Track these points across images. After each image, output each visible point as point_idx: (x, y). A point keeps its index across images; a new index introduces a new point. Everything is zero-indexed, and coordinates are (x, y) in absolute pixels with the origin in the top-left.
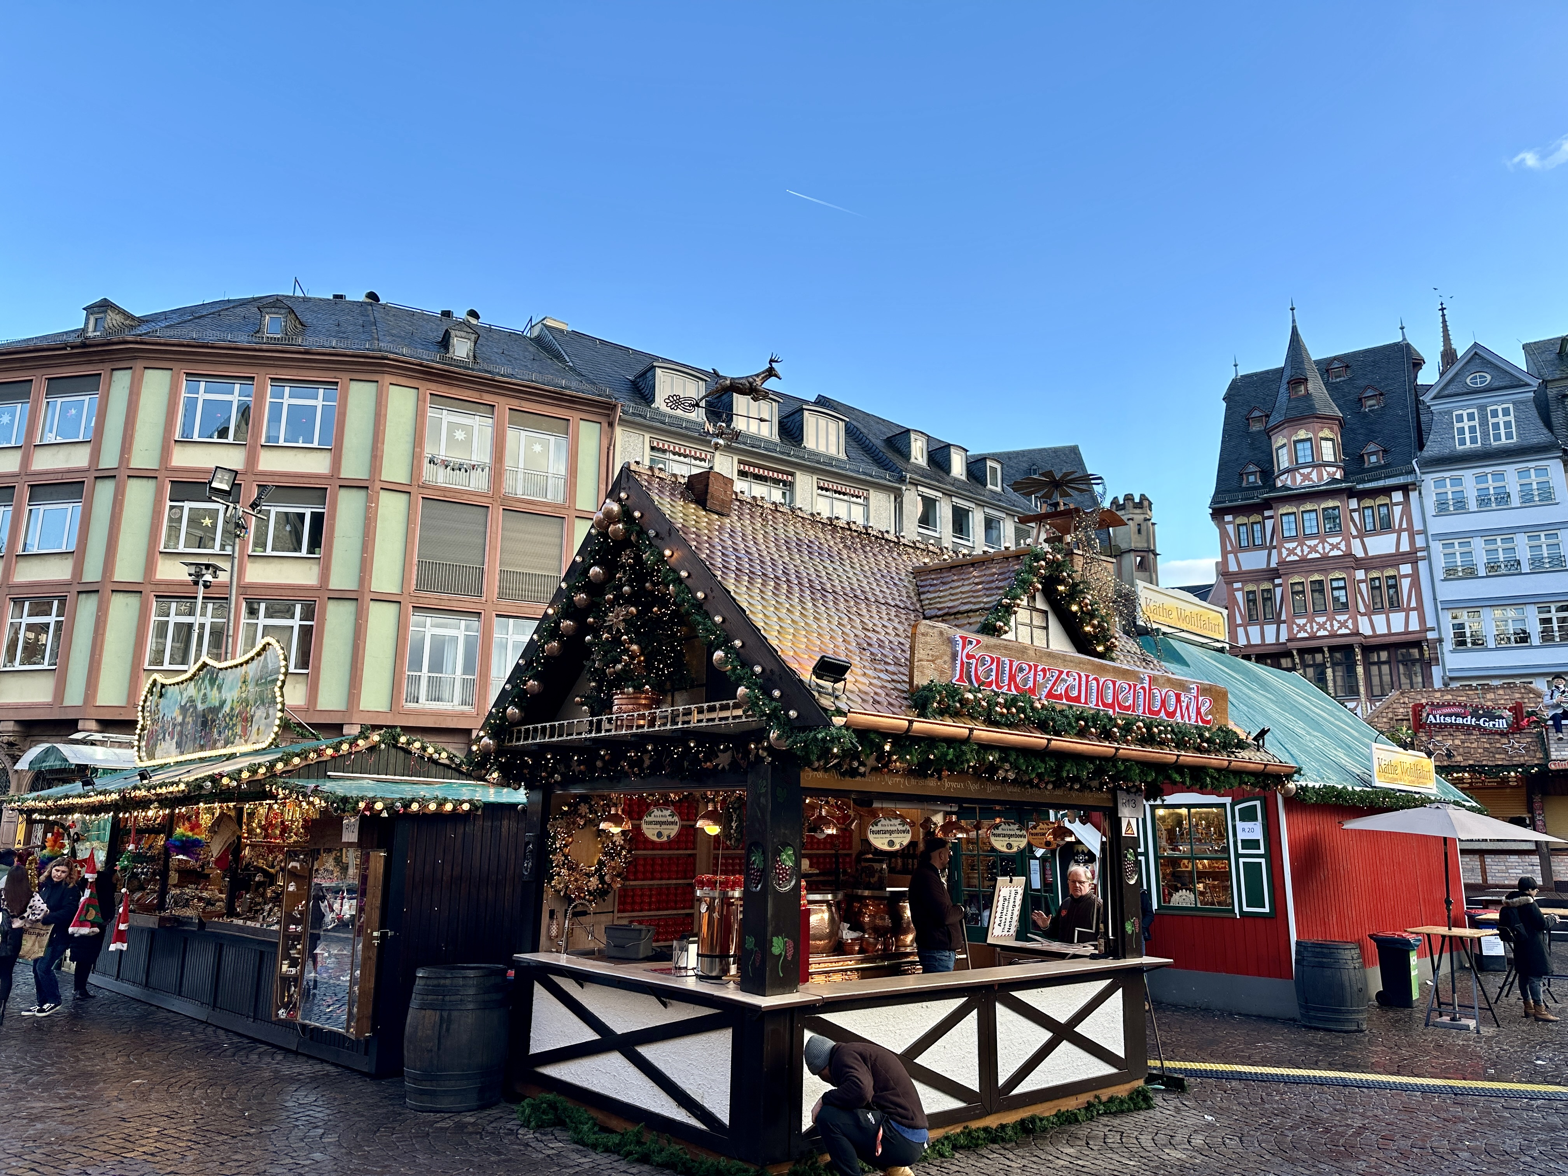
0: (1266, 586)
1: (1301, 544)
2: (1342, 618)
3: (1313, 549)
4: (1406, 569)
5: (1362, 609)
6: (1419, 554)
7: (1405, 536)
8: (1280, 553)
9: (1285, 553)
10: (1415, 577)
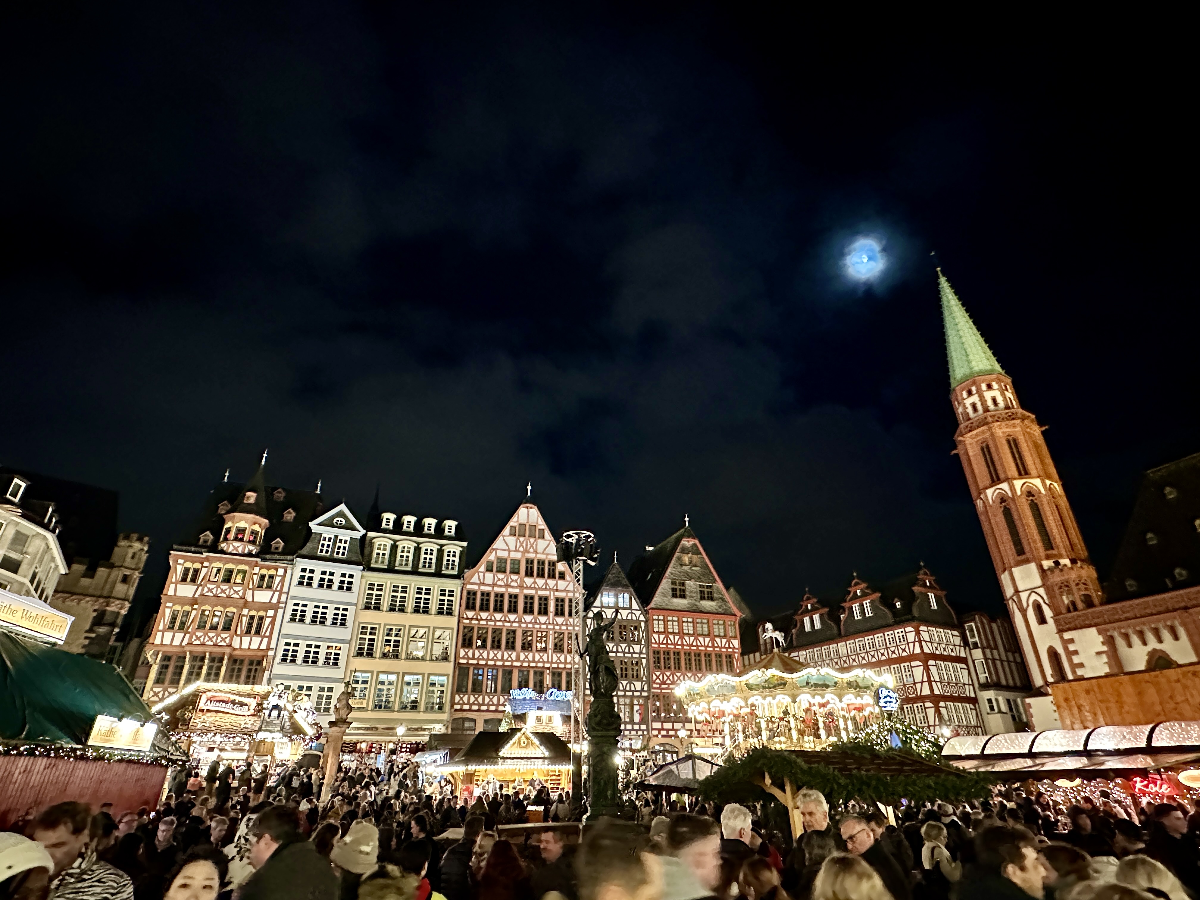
0: (187, 608)
1: (218, 587)
2: (224, 635)
3: (223, 591)
4: (271, 613)
5: (239, 632)
6: (281, 605)
7: (277, 594)
8: (203, 589)
9: (206, 589)
10: (274, 618)
